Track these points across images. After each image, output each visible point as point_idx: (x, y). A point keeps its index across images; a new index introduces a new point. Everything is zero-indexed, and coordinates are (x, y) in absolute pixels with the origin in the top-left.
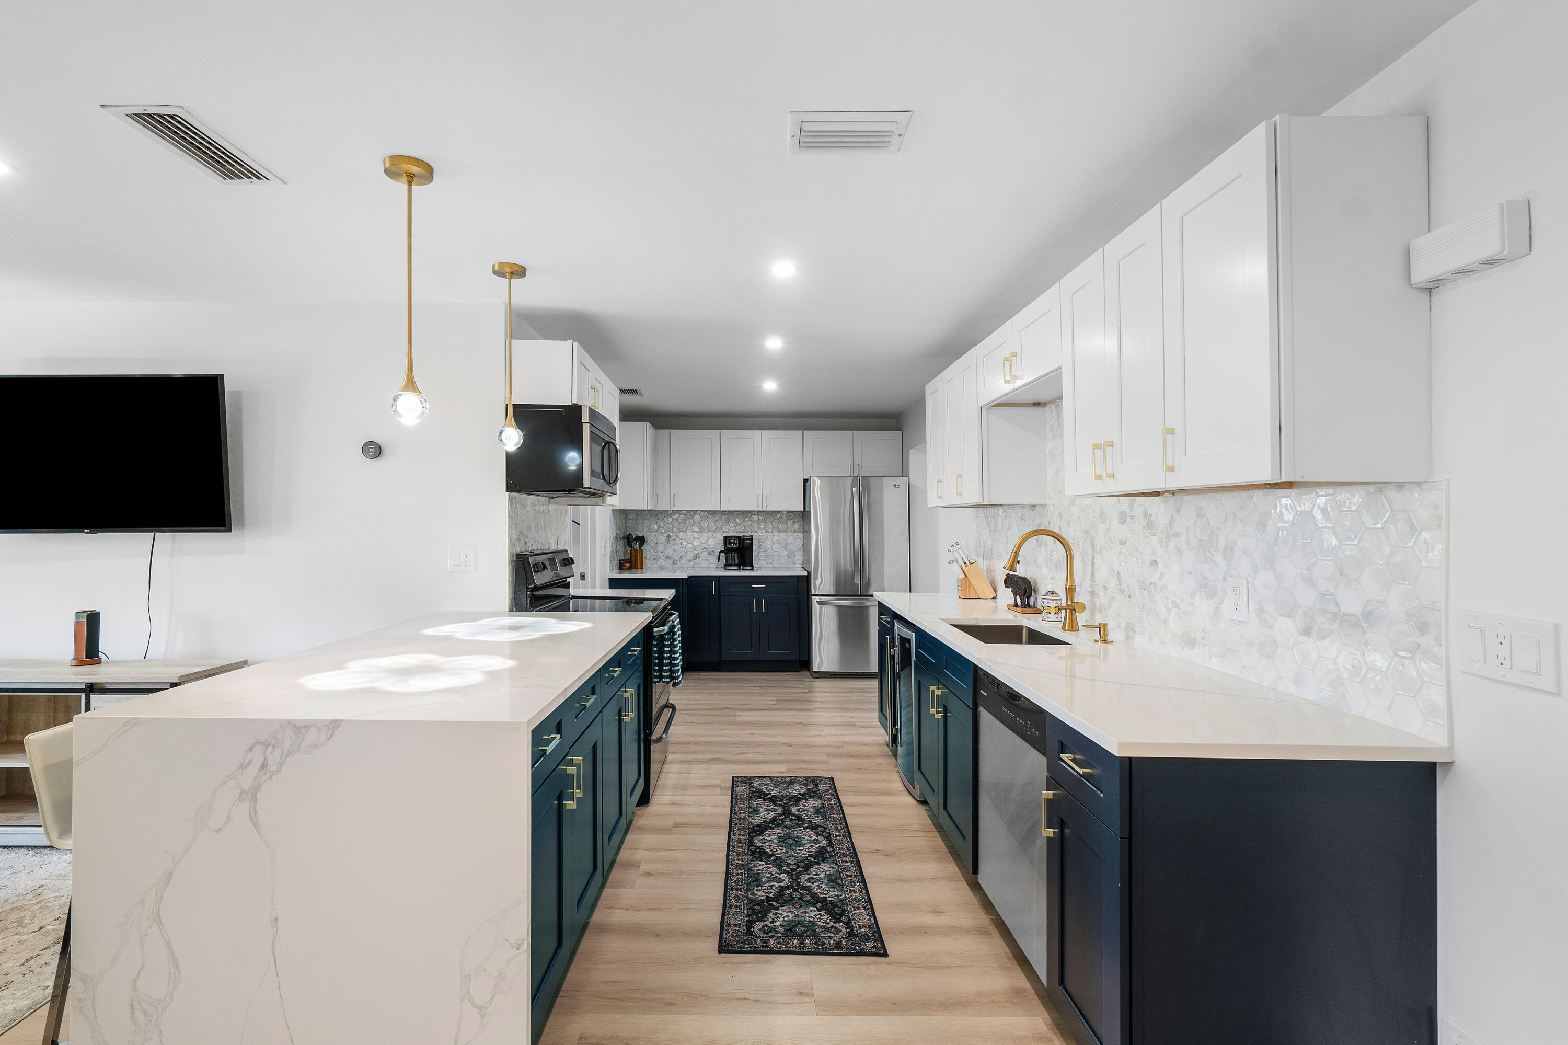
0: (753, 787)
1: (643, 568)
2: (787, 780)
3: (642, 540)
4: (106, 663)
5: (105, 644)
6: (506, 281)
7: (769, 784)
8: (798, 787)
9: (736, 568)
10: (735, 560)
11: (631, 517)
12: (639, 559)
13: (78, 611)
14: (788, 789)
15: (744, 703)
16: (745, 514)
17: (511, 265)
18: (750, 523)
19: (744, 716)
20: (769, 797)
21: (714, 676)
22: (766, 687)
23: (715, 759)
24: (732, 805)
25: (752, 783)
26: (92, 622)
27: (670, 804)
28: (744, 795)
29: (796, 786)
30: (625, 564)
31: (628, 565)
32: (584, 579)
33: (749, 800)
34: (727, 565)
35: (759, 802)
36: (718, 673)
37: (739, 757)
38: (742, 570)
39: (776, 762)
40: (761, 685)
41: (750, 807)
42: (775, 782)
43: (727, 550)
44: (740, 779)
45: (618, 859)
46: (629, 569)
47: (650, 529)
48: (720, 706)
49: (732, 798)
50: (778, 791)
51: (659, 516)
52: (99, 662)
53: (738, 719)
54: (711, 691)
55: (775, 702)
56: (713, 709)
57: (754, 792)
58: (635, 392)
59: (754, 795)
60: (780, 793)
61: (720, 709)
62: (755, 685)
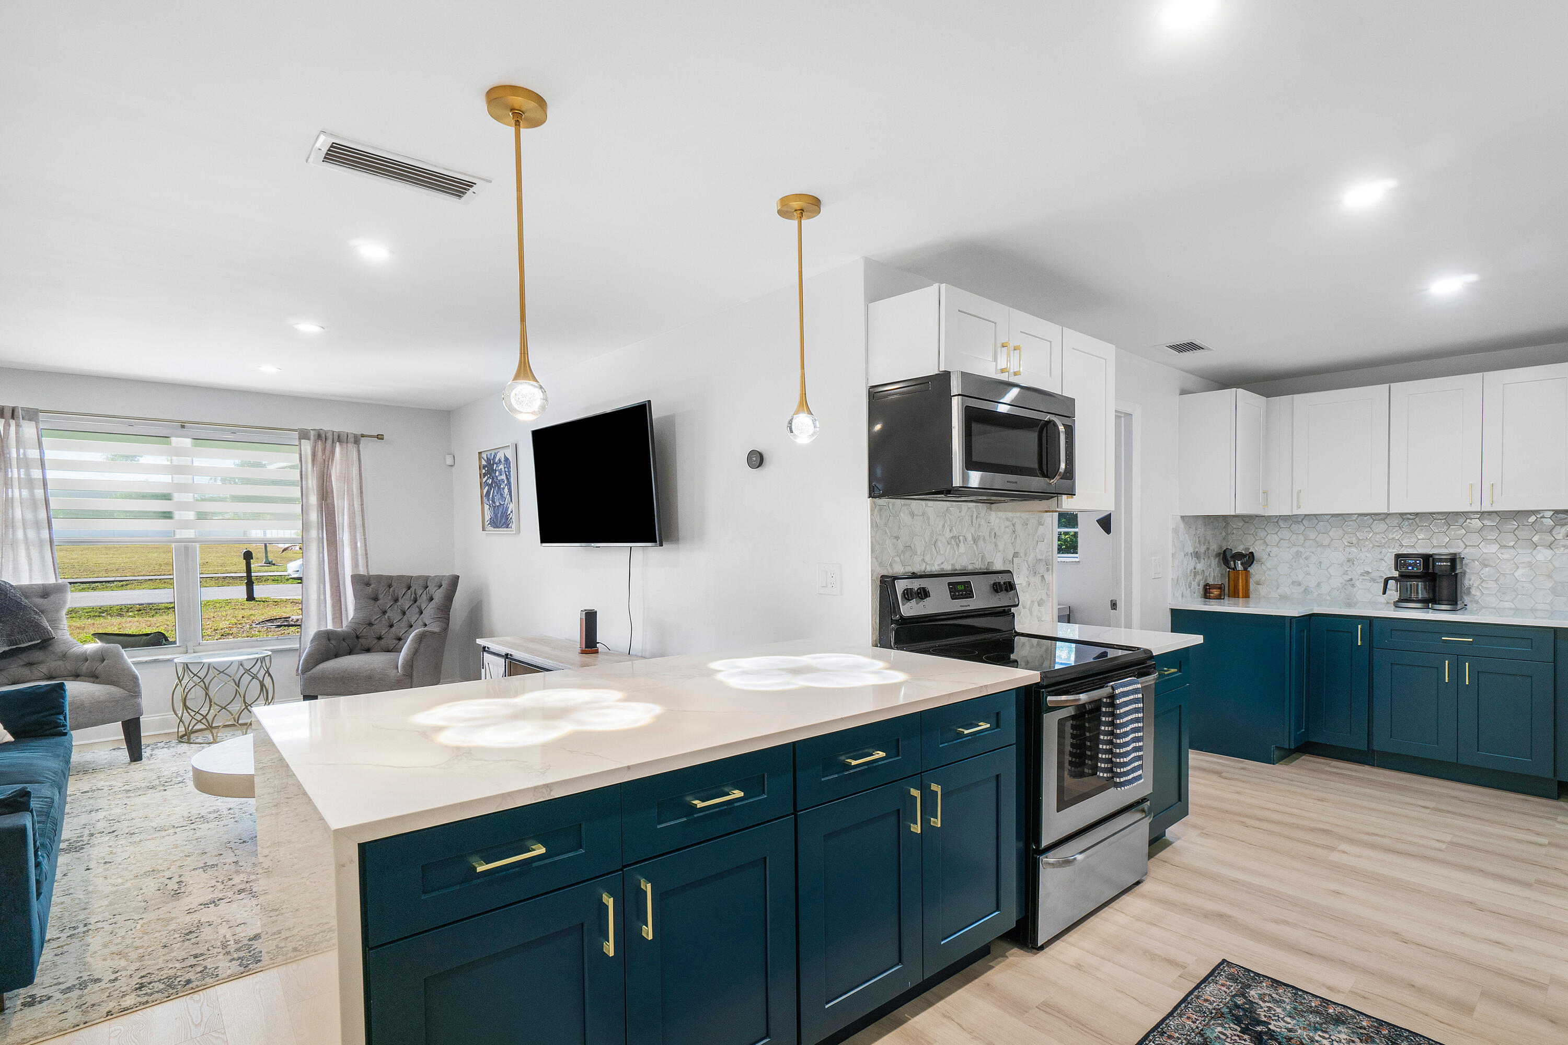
0: (1243, 995)
1: (1248, 597)
2: (1331, 1011)
3: (1249, 559)
4: (606, 654)
5: (600, 637)
6: (795, 223)
7: (1285, 1002)
8: (1343, 1036)
9: (1419, 605)
10: (1417, 593)
11: (1234, 526)
12: (1240, 584)
13: (582, 610)
14: (1316, 1029)
15: (1376, 831)
16: (1451, 518)
17: (798, 196)
18: (1463, 531)
19: (1350, 856)
20: (1259, 1029)
21: (1355, 771)
22: (1448, 812)
23: (1221, 916)
24: (1171, 1014)
25: (1249, 986)
26: (590, 618)
27: (1072, 966)
28: (1211, 1004)
29: (1339, 1032)
30: (1211, 590)
31: (1216, 592)
32: (1115, 609)
33: (1212, 1018)
34: (1403, 600)
35: (1229, 1032)
36: (1367, 768)
37: (1269, 927)
38: (1431, 611)
39: (1343, 964)
40: (1441, 807)
41: (1201, 1033)
42: (1301, 1003)
43: (1404, 577)
44: (1232, 970)
45: (910, 1022)
46: (1219, 597)
47: (1265, 542)
48: (1322, 826)
49: (1184, 1000)
50: (1290, 1026)
51: (1281, 523)
52: (597, 652)
53: (1335, 857)
54: (1321, 795)
55: (1443, 846)
56: (1298, 827)
57: (1237, 1006)
58: (1191, 347)
59: (1230, 1012)
60: (1290, 1030)
61: (1313, 830)
62: (1426, 804)
